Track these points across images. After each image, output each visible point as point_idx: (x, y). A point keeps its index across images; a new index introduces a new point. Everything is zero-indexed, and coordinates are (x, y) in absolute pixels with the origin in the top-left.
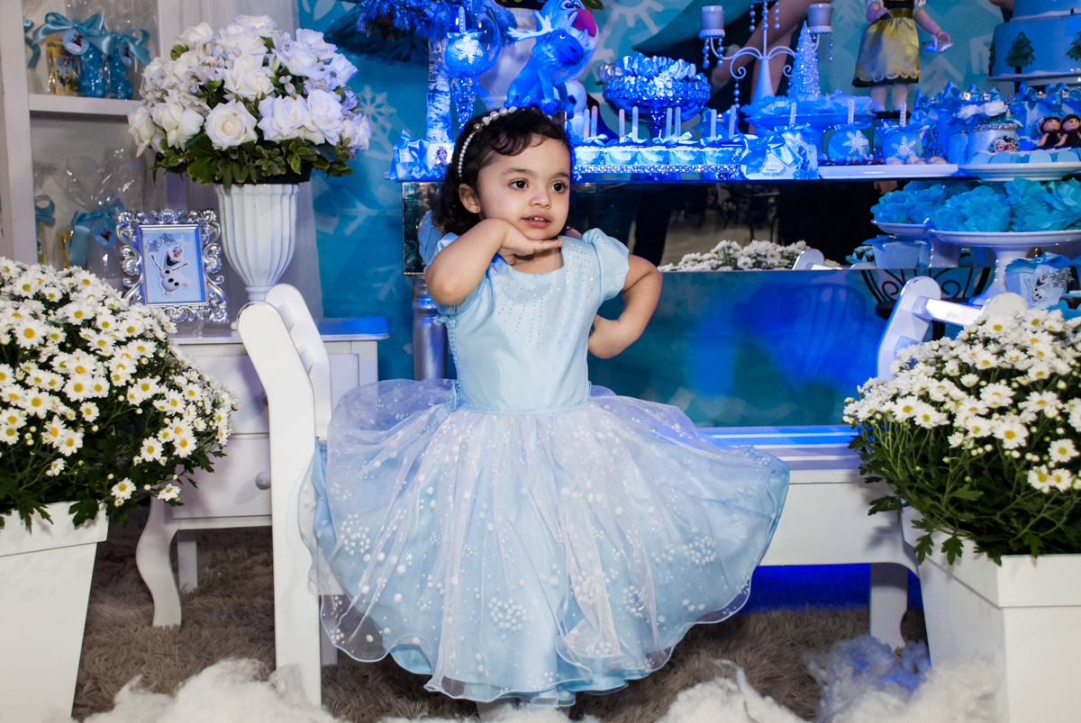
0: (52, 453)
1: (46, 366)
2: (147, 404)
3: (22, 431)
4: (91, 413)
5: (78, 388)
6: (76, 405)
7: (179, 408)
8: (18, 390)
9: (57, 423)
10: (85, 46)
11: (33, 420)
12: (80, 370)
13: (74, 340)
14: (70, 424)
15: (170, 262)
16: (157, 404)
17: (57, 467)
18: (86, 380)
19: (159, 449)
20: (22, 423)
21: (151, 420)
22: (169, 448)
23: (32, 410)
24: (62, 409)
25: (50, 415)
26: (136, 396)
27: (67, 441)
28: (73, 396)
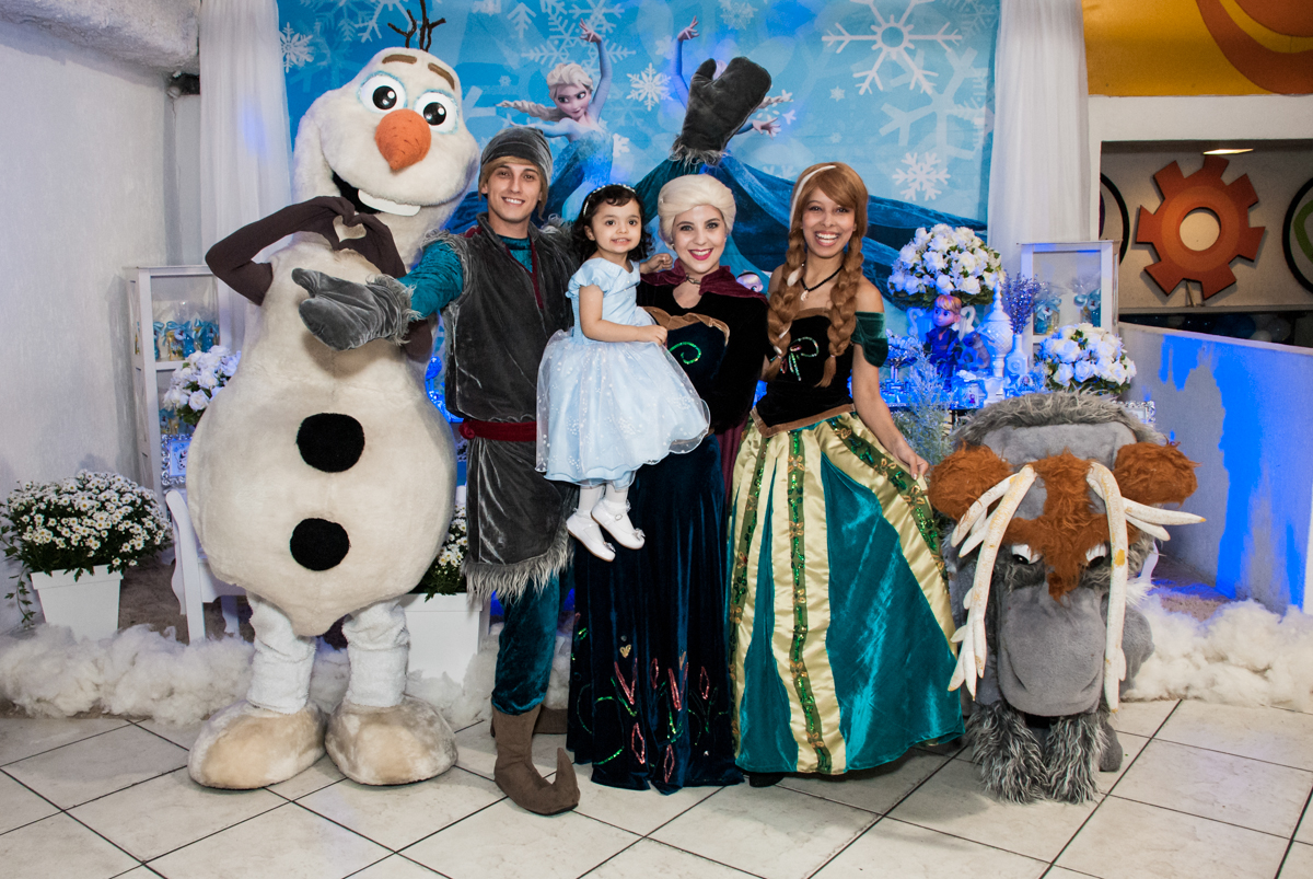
0: (89, 549)
1: (91, 517)
2: (127, 530)
3: (79, 541)
4: (105, 534)
5: (100, 525)
6: (99, 531)
7: (140, 532)
8: (79, 526)
9: (92, 538)
10: (184, 335)
11: (83, 537)
12: (101, 519)
13: (103, 507)
14: (96, 538)
15: (182, 457)
16: (131, 530)
17: (92, 554)
18: (103, 522)
19: (129, 547)
20: (79, 538)
21: (128, 535)
22: (133, 547)
23: (83, 534)
24: (95, 533)
25: (89, 535)
26: (122, 528)
27: (95, 544)
28: (98, 528)
